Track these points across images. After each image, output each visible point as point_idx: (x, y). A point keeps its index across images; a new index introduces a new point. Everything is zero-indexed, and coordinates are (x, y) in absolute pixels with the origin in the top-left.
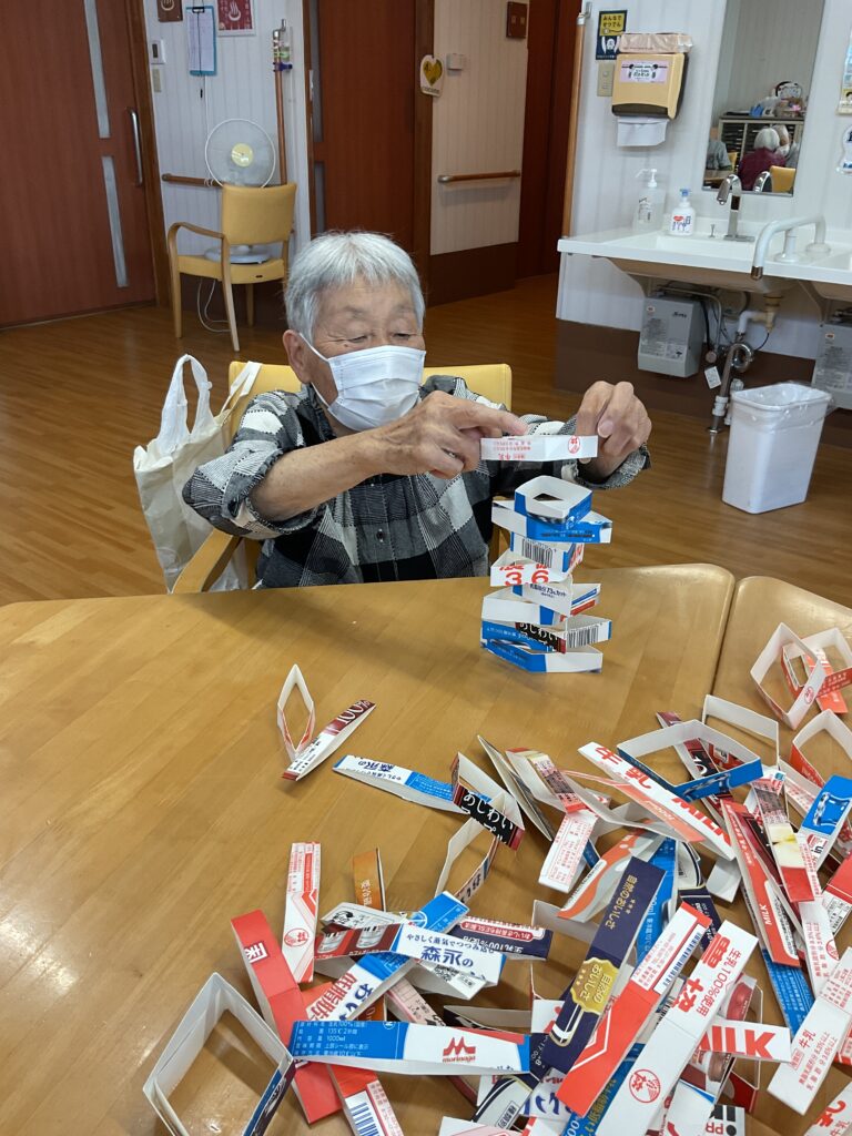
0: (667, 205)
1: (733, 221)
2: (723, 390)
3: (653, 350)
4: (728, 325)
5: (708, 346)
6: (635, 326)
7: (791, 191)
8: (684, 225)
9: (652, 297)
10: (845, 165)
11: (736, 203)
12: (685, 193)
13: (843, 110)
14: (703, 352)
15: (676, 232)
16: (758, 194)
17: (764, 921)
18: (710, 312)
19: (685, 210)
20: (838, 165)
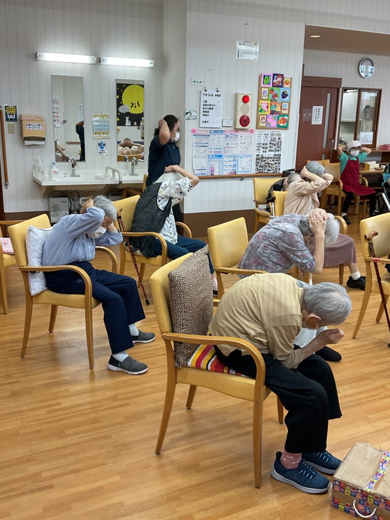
3: (57, 215)
10: (99, 152)
11: (73, 165)
13: (95, 138)
19: (55, 169)
20: (97, 153)
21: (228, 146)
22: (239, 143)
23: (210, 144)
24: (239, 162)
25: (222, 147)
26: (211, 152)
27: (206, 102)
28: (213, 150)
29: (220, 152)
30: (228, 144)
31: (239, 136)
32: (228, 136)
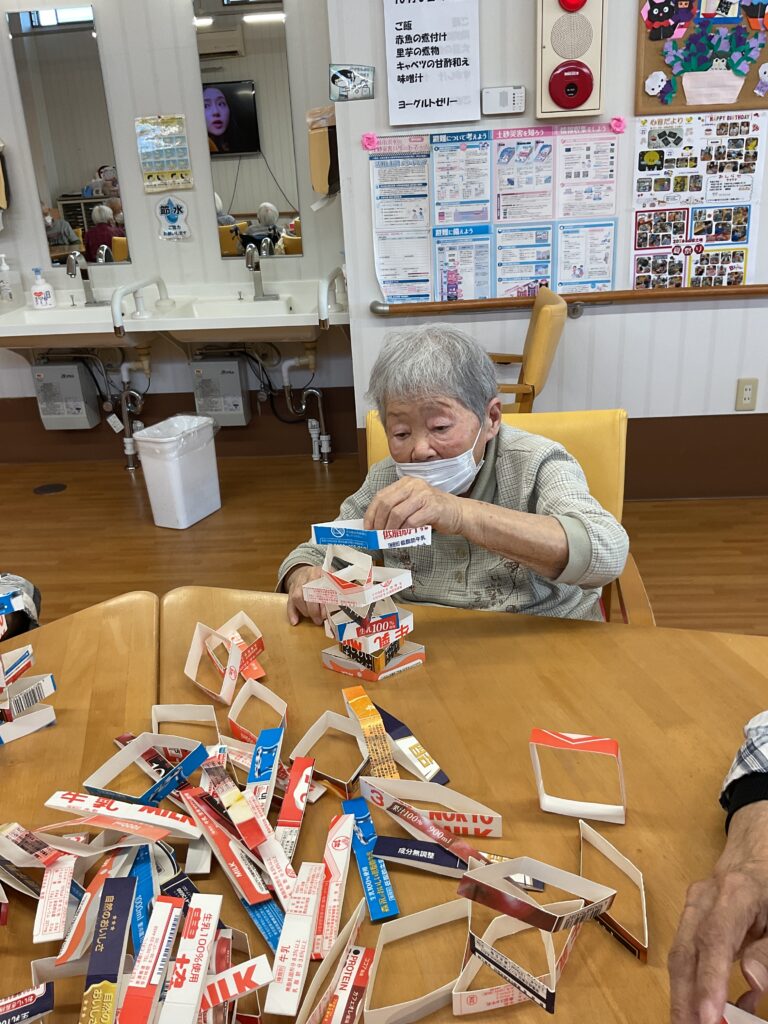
0: (24, 284)
1: (88, 290)
2: (127, 432)
3: (53, 411)
4: (113, 377)
5: (102, 398)
6: (30, 393)
7: (129, 259)
8: (46, 299)
9: (37, 365)
10: (165, 234)
11: (85, 275)
12: (37, 271)
13: (149, 190)
14: (99, 404)
15: (39, 306)
16: (101, 264)
17: (235, 875)
18: (94, 369)
19: (42, 286)
20: (160, 234)
21: (515, 189)
22: (561, 177)
23: (437, 188)
24: (561, 247)
25: (486, 196)
26: (442, 215)
27: (408, 26)
28: (452, 209)
29: (482, 214)
30: (511, 182)
31: (560, 149)
32: (509, 152)
